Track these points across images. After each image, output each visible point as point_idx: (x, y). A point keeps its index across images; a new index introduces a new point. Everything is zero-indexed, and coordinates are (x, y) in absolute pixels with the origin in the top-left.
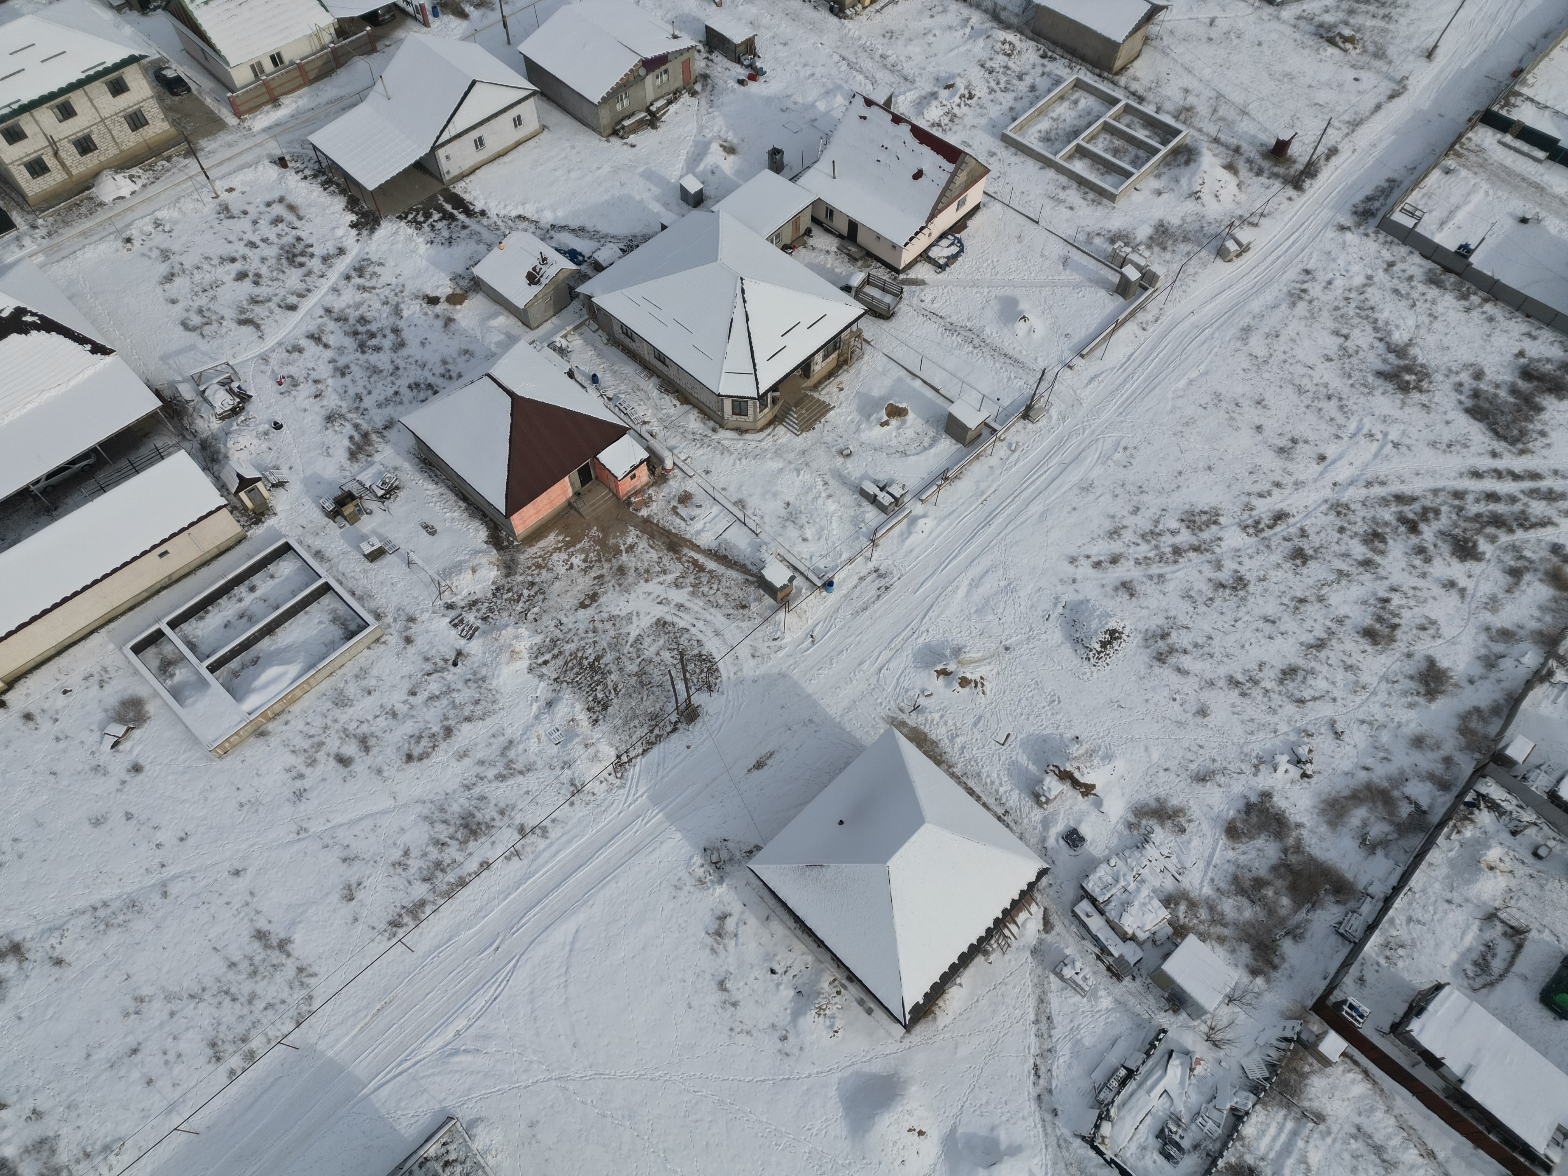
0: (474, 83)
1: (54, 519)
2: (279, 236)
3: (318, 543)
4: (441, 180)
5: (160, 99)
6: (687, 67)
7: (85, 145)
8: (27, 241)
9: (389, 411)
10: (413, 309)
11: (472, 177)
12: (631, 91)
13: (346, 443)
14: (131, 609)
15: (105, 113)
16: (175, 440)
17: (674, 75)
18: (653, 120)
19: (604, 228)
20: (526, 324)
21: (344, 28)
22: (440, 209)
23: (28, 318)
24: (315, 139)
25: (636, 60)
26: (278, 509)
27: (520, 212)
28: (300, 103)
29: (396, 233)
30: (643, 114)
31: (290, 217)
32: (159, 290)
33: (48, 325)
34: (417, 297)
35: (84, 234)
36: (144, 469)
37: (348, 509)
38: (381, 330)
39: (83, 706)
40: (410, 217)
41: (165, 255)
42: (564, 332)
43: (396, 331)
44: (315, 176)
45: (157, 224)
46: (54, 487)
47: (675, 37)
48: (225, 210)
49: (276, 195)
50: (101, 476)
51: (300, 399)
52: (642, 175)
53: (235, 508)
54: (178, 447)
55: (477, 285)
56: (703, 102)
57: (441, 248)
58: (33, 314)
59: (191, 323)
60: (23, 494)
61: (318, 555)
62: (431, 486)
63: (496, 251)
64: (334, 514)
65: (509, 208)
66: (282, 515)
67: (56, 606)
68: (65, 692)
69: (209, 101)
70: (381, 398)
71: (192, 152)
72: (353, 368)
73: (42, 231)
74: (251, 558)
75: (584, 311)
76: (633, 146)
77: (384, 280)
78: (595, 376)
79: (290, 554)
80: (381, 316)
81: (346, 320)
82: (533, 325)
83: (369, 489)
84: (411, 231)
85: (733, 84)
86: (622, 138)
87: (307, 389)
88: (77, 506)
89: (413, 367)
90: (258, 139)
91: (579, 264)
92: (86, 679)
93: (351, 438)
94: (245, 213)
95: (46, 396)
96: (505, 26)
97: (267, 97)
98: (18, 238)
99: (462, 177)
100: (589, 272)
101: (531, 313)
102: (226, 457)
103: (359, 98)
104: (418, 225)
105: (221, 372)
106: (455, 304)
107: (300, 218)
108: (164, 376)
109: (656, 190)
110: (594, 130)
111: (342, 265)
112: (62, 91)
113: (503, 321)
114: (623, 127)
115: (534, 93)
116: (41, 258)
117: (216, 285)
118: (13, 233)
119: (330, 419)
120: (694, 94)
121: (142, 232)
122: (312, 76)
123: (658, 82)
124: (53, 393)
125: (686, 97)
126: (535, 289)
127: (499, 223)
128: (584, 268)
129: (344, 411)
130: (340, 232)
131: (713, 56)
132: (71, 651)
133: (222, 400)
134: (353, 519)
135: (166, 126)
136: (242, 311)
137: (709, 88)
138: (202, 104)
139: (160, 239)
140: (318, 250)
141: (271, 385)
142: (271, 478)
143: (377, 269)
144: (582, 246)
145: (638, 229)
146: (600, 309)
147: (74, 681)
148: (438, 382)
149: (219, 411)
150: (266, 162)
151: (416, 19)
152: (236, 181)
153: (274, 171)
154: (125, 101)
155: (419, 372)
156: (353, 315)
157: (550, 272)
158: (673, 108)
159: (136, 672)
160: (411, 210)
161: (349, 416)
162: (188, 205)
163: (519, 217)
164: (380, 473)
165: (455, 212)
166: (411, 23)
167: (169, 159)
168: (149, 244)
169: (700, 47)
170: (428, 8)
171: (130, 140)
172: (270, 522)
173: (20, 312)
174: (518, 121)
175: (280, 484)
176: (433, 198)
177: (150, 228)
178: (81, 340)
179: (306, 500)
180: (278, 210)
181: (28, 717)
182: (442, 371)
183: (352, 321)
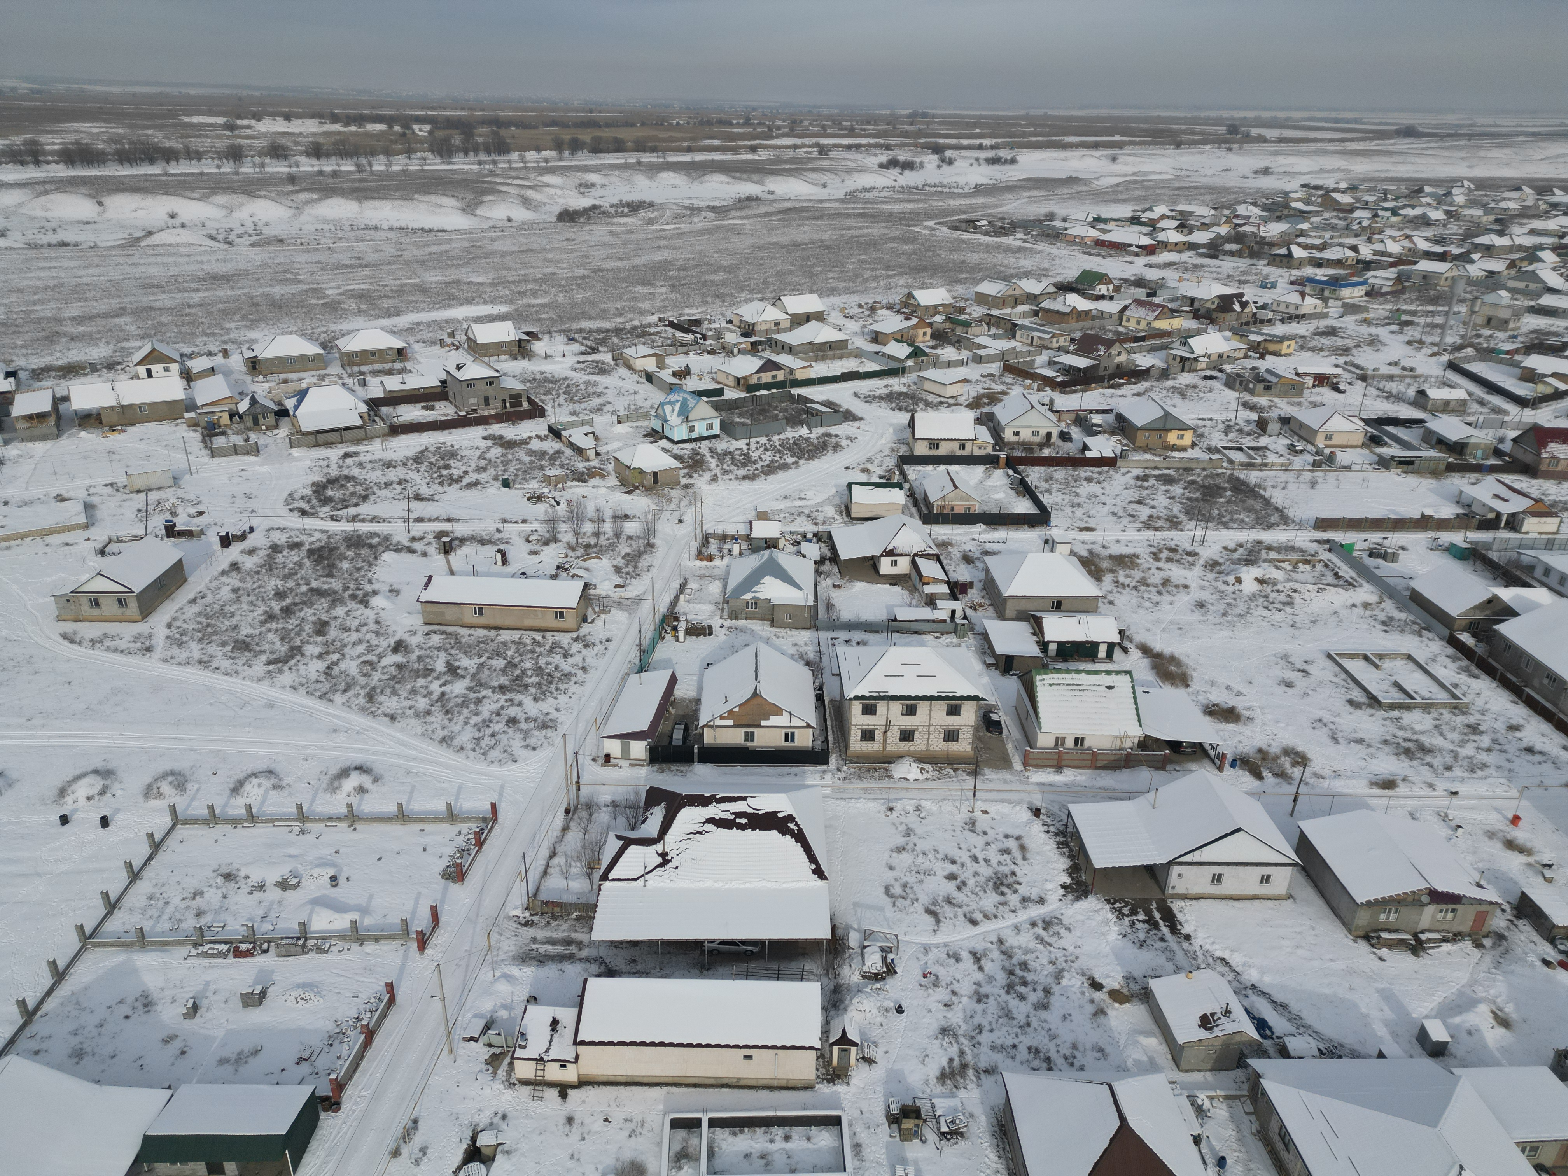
0: (1239, 830)
1: (701, 976)
2: (1000, 863)
3: (863, 1137)
4: (1163, 891)
5: (976, 729)
6: (1481, 918)
7: (907, 735)
8: (828, 776)
9: (998, 1058)
10: (1073, 982)
11: (1194, 902)
12: (1404, 910)
13: (945, 1062)
14: (695, 1086)
15: (933, 722)
16: (820, 971)
17: (1464, 919)
18: (1417, 947)
19: (1309, 1017)
20: (1176, 1061)
21: (1147, 743)
22: (1148, 913)
23: (792, 826)
24: (1073, 808)
25: (1424, 886)
26: (854, 1081)
27: (1226, 955)
28: (1079, 778)
29: (1097, 911)
30: (1407, 937)
31: (1017, 854)
32: (887, 854)
33: (800, 837)
34: (1083, 974)
35: (866, 790)
36: (784, 979)
37: (908, 1124)
38: (1035, 983)
39: (607, 1143)
40: (1117, 905)
41: (909, 832)
42: (1213, 1093)
43: (1047, 991)
44: (1056, 834)
45: (918, 809)
46: (719, 952)
47: (1479, 886)
48: (972, 824)
49: (1017, 833)
50: (753, 965)
51: (932, 999)
52: (1380, 991)
53: (823, 1057)
54: (818, 978)
55: (1146, 996)
56: (1488, 959)
57: (1130, 944)
58: (797, 825)
59: (892, 891)
60: (697, 945)
61: (857, 1147)
62: (993, 1157)
63: (1181, 977)
64: (894, 1120)
65: (1216, 946)
66: (852, 1089)
67: (653, 1044)
68: (606, 1120)
69: (1010, 746)
70: (999, 1042)
71: (975, 774)
72: (991, 1001)
73: (841, 775)
74: (805, 1109)
75: (1246, 1086)
76: (1381, 959)
77: (1063, 943)
78: (1223, 1159)
79: (835, 1129)
80: (1042, 971)
81: (1011, 957)
82: (1183, 1065)
83: (937, 1118)
84: (1111, 917)
85: (1532, 958)
86: (1373, 946)
87: (942, 994)
88: (722, 977)
89: (1044, 1033)
90: (1029, 788)
91: (1264, 1037)
92: (626, 1120)
93: (951, 1060)
94: (985, 833)
95: (763, 884)
96: (1295, 800)
97: (1055, 763)
98: (824, 772)
99: (1185, 897)
100: (1272, 1051)
101: (1186, 1053)
102: (845, 1010)
103: (1130, 796)
104: (1121, 915)
105: (888, 940)
106: (1115, 1000)
107: (1024, 859)
108: (848, 918)
109: (1388, 1014)
110: (1344, 924)
111: (1036, 912)
112: (917, 698)
113: (1153, 1043)
114: (1379, 937)
115: (1295, 865)
116: (828, 791)
117: (929, 873)
118: (824, 767)
119: (945, 1031)
120: (1479, 945)
121: (904, 809)
122: (1099, 764)
123: (1440, 916)
124: (769, 885)
125: (1467, 945)
126: (1203, 1034)
127: (1199, 954)
128: (1267, 1043)
129: (960, 1032)
130: (1049, 886)
131: (1520, 923)
132: (635, 1088)
133: (874, 962)
134: (906, 1136)
135: (969, 748)
136: (935, 903)
137: (1501, 949)
138: (1004, 746)
139: (912, 820)
140: (1023, 890)
141: (918, 974)
142: (866, 1050)
143: (1063, 931)
144: (1278, 1023)
145: (1350, 1040)
146: (1264, 1094)
147: (617, 1116)
148: (1059, 1061)
149: (866, 969)
150: (1025, 806)
151: (1213, 761)
152: (993, 809)
153: (1027, 815)
154: (953, 721)
155: (1046, 1041)
156: (1019, 956)
157: (1226, 1027)
158: (1446, 947)
159: (660, 1144)
160: (1121, 900)
161: (962, 1040)
162: (948, 807)
163: (1223, 960)
164: (956, 1110)
165: (1161, 923)
166: (1207, 764)
167: (955, 770)
168: (902, 819)
169: (1507, 907)
170: (1229, 758)
171: (938, 745)
172: (840, 1088)
173: (790, 818)
174: (1266, 879)
175: (869, 1061)
176: (1148, 901)
177: (911, 809)
178: (812, 858)
179: (880, 1089)
180: (1012, 844)
181: (570, 1120)
182: (1068, 1053)
183: (1015, 961)
